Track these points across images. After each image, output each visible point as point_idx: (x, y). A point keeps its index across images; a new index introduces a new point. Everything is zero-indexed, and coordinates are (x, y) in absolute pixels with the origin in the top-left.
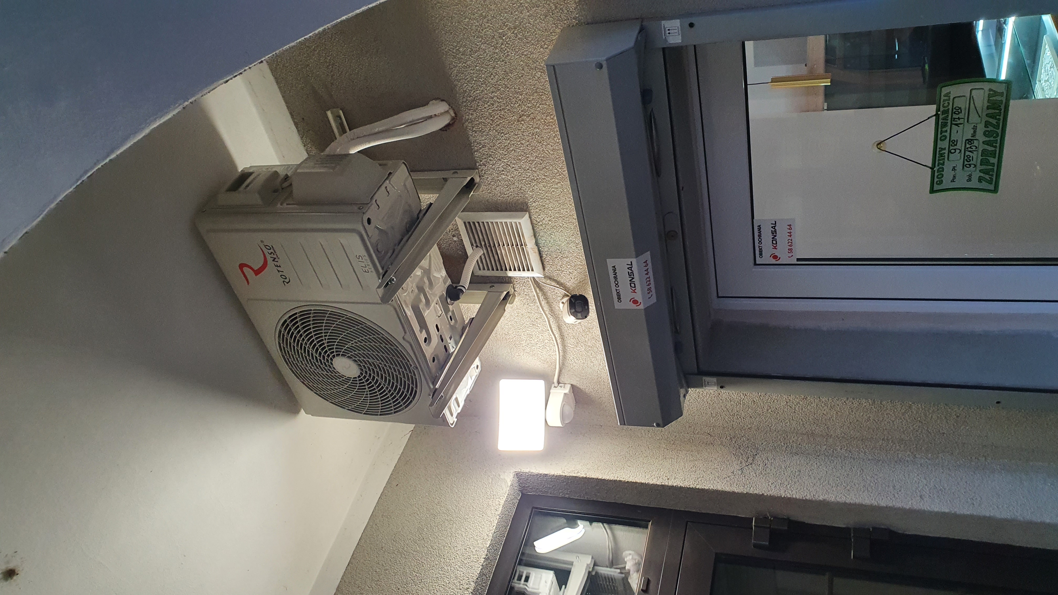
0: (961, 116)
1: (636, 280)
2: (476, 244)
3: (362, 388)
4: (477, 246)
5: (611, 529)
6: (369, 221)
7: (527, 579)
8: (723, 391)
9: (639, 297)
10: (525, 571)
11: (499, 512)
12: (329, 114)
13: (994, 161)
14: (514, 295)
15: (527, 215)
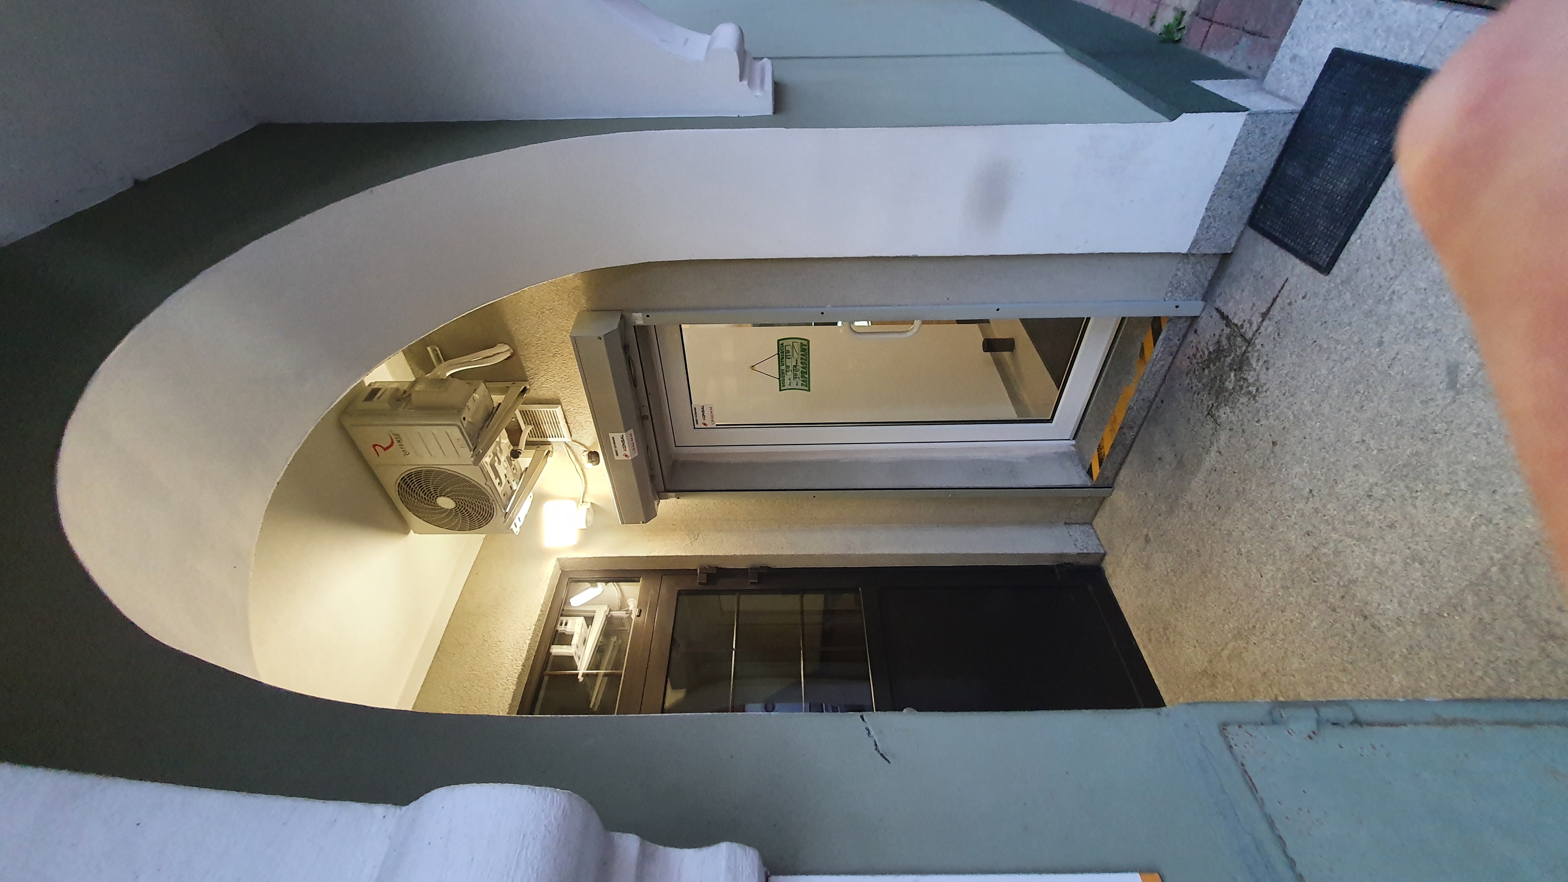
0: (790, 354)
1: (626, 444)
2: (527, 423)
3: (457, 515)
4: (528, 424)
5: (618, 585)
6: (464, 419)
7: (566, 624)
8: (679, 500)
9: (628, 453)
10: (564, 619)
11: (548, 583)
12: (429, 349)
13: (807, 376)
14: (553, 452)
15: (560, 407)
